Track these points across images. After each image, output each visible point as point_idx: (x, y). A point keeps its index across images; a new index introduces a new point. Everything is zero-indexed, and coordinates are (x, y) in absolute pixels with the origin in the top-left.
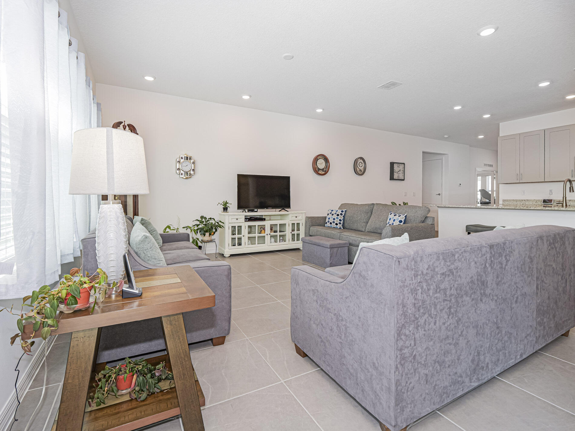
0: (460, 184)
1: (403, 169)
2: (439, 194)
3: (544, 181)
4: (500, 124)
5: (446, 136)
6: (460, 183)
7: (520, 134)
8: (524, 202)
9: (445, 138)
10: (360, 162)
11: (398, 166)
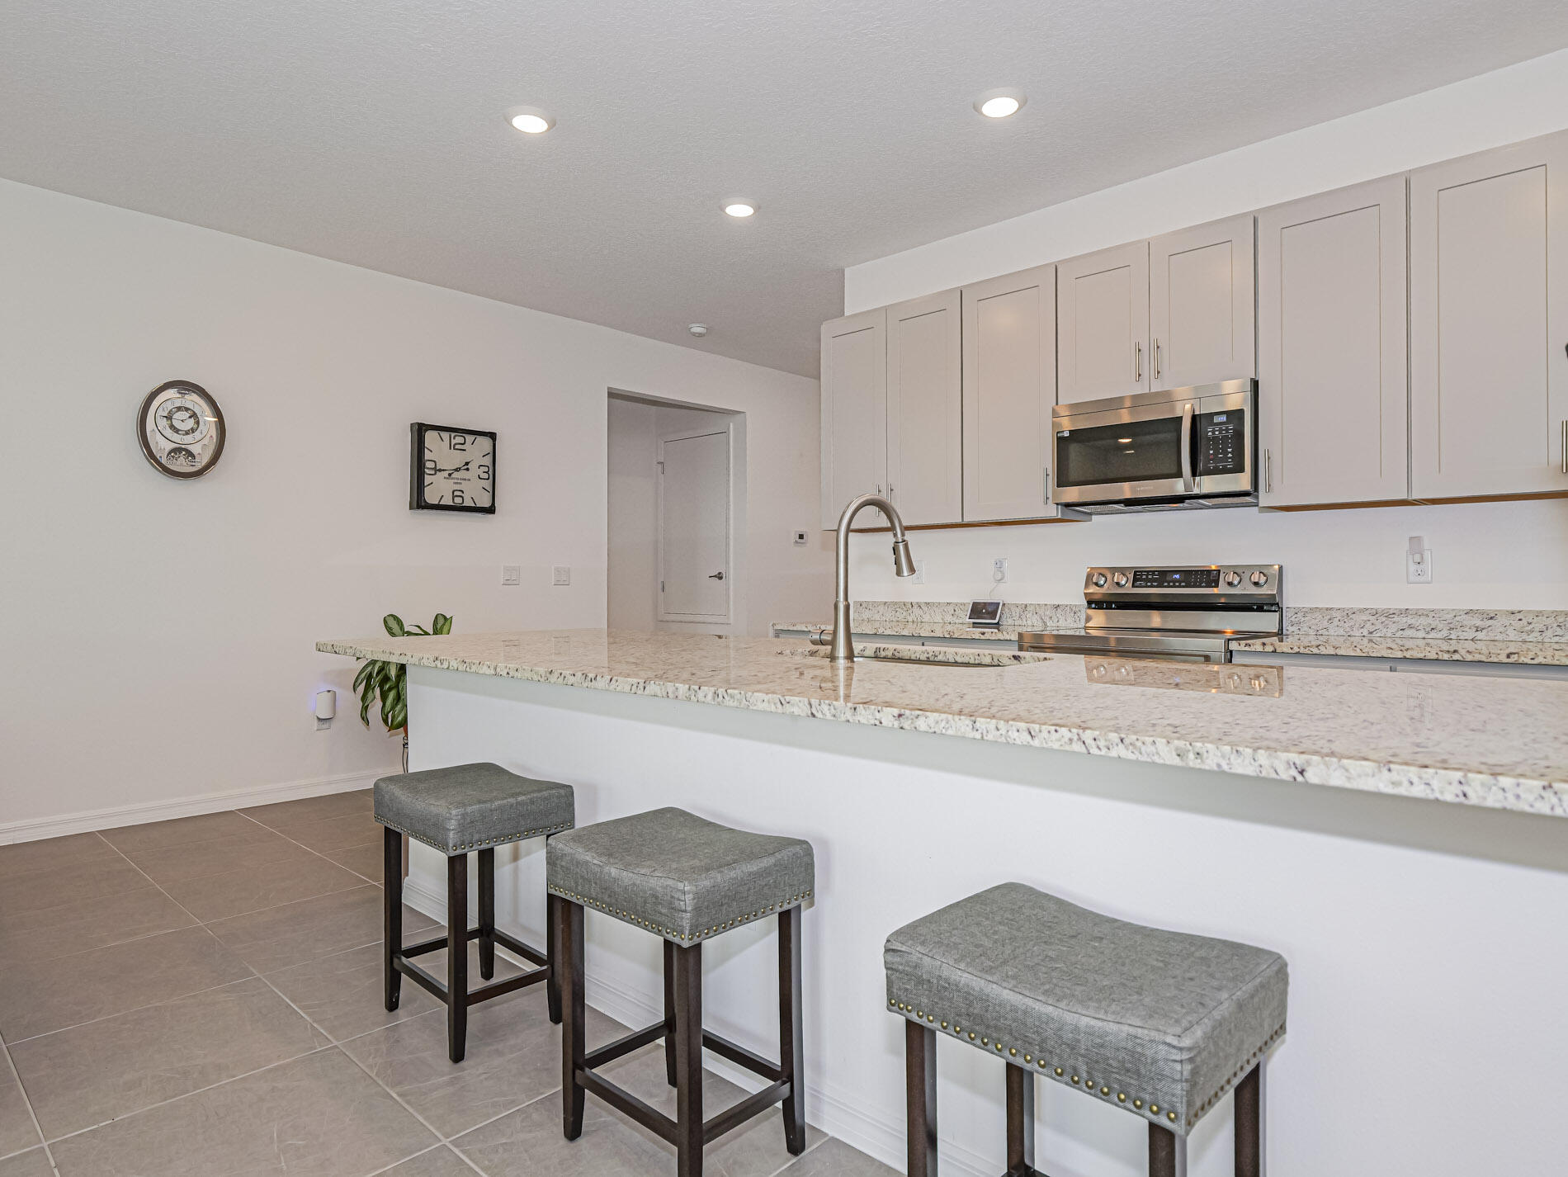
0: (801, 537)
1: (488, 461)
2: (719, 577)
3: (959, 520)
4: (847, 271)
5: (697, 329)
6: (802, 530)
7: (886, 308)
8: (916, 610)
9: (694, 334)
10: (179, 409)
11: (453, 442)
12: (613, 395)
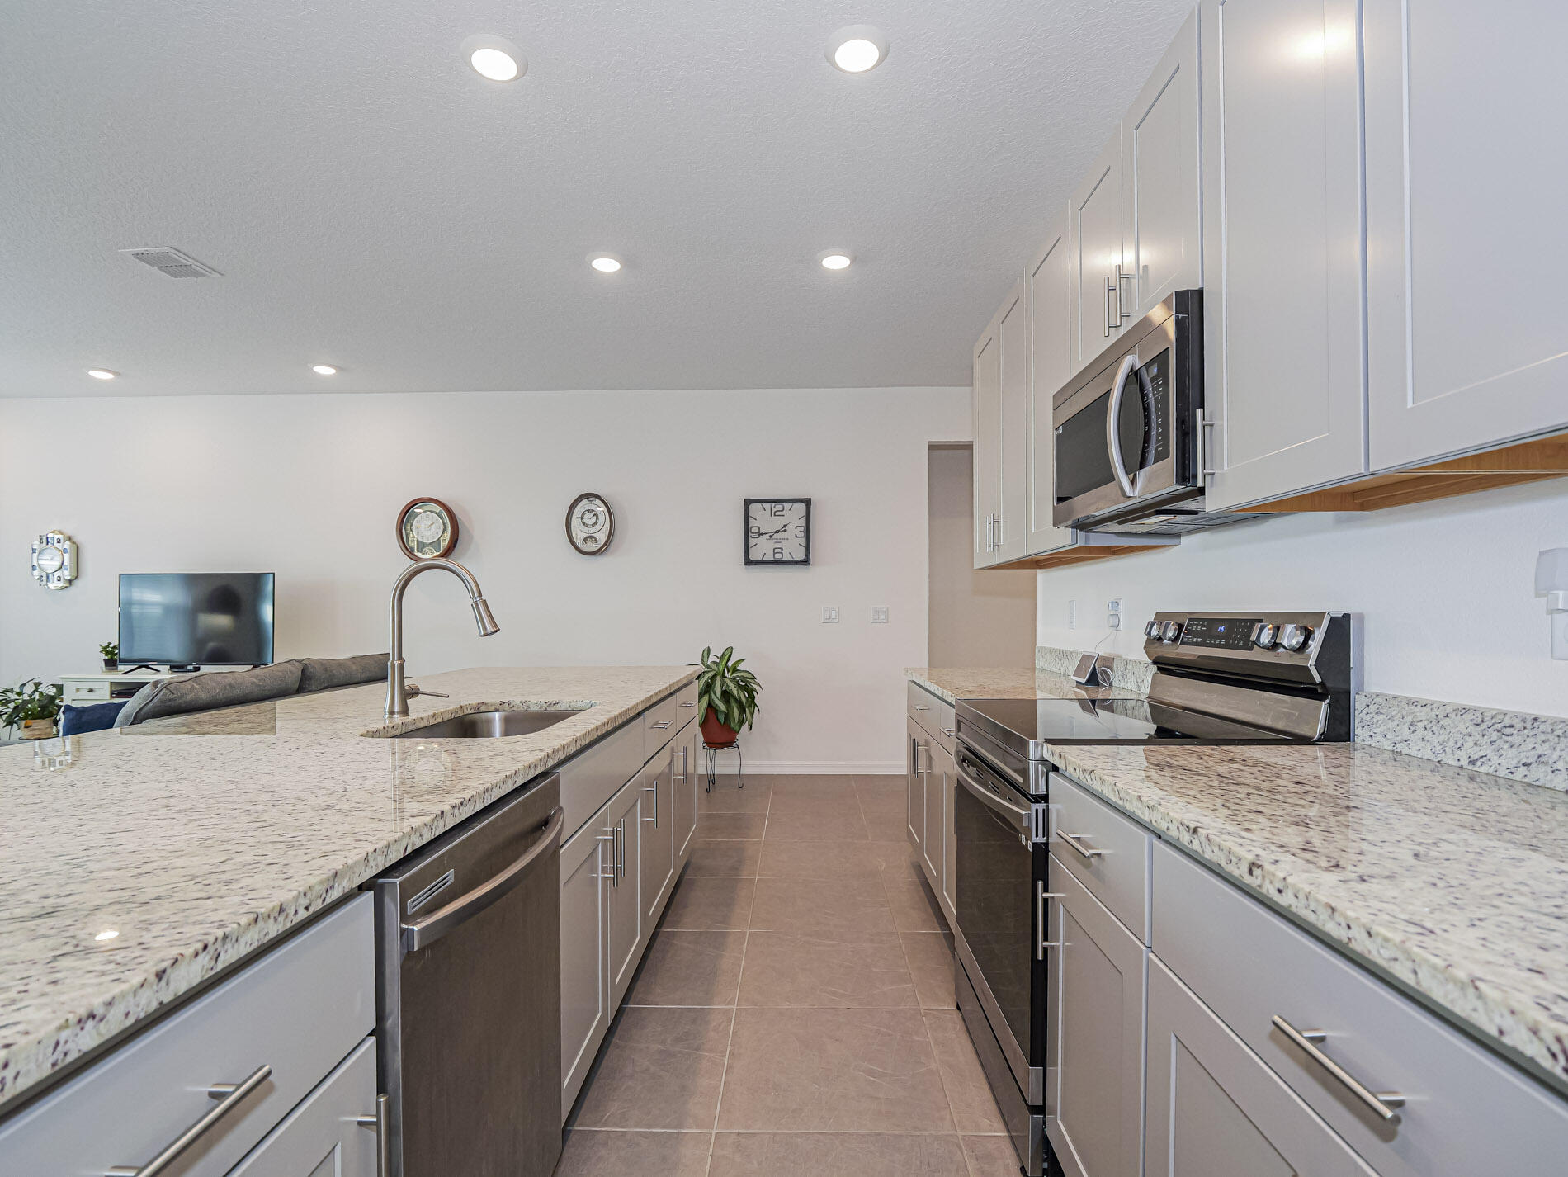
1: (803, 522)
10: (588, 511)
11: (774, 510)
12: (933, 447)
